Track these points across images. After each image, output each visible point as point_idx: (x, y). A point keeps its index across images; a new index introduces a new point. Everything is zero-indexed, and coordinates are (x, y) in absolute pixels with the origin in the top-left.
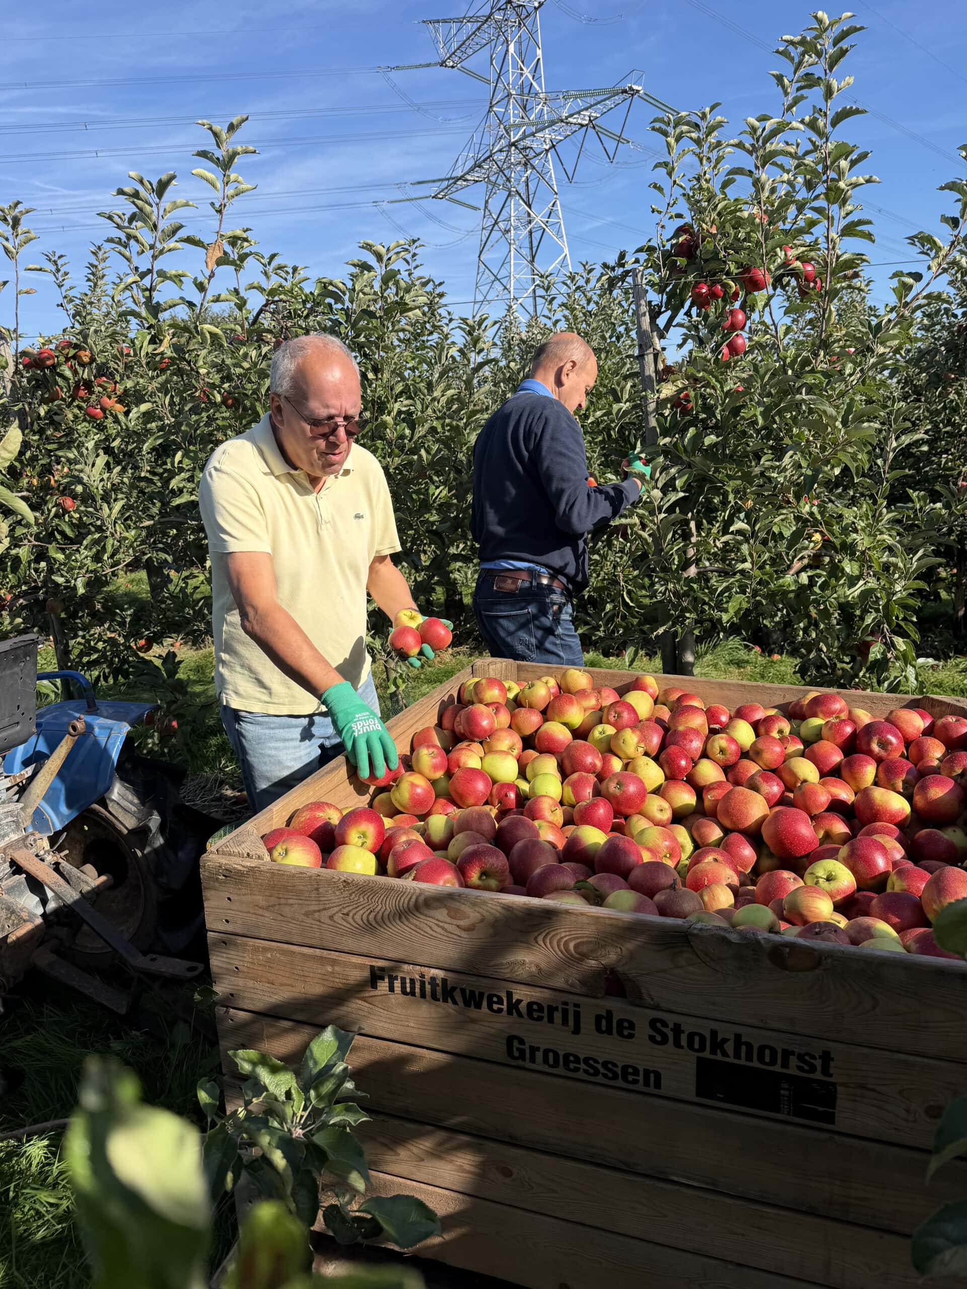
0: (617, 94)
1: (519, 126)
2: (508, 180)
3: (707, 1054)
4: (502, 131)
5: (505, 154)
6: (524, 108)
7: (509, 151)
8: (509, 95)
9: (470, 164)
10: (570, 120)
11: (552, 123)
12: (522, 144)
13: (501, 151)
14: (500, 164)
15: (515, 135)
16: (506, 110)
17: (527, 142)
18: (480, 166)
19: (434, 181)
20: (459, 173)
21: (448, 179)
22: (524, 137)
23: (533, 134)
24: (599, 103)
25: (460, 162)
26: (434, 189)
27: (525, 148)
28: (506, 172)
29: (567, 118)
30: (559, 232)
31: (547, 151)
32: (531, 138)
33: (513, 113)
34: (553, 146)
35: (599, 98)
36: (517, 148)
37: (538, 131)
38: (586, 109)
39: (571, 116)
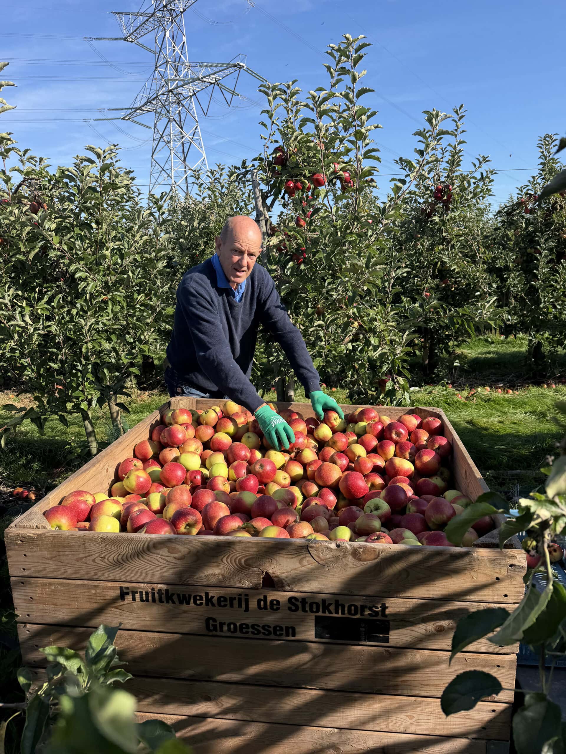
0: (231, 67)
1: (174, 80)
2: (168, 112)
3: (320, 614)
4: (163, 83)
5: (166, 96)
6: (176, 70)
7: (168, 95)
8: (167, 62)
9: (144, 100)
10: (204, 79)
11: (193, 81)
12: (175, 91)
13: (163, 94)
14: (163, 102)
15: (171, 86)
16: (165, 71)
17: (179, 90)
18: (150, 102)
19: (122, 109)
20: (138, 105)
21: (131, 109)
22: (177, 87)
23: (182, 86)
24: (221, 71)
25: (138, 99)
26: (122, 114)
27: (178, 94)
28: (167, 107)
29: (202, 78)
30: (199, 145)
31: (191, 96)
32: (181, 88)
33: (170, 73)
34: (195, 94)
35: (221, 68)
36: (173, 93)
37: (185, 84)
38: (214, 74)
39: (205, 77)
